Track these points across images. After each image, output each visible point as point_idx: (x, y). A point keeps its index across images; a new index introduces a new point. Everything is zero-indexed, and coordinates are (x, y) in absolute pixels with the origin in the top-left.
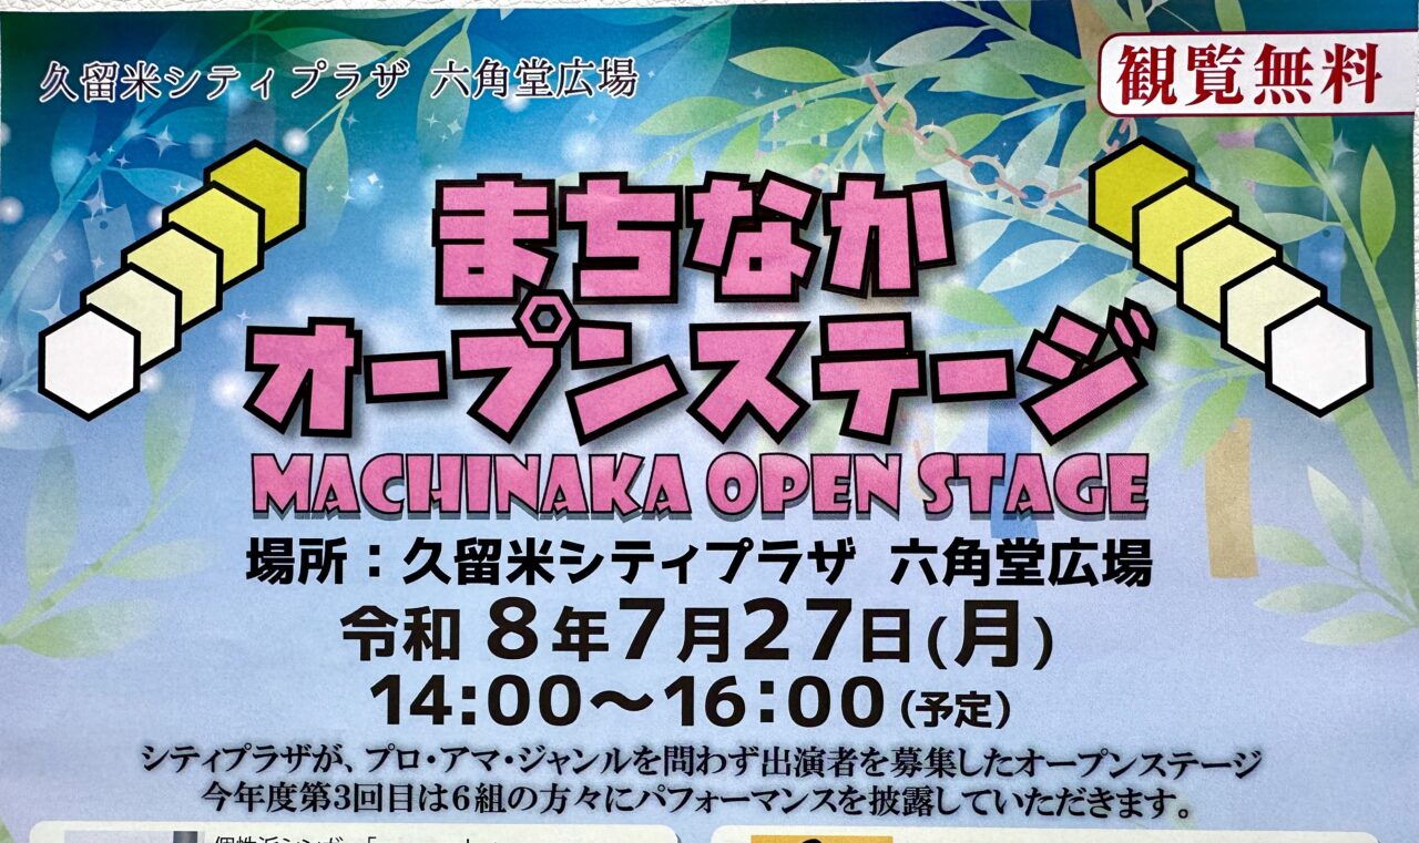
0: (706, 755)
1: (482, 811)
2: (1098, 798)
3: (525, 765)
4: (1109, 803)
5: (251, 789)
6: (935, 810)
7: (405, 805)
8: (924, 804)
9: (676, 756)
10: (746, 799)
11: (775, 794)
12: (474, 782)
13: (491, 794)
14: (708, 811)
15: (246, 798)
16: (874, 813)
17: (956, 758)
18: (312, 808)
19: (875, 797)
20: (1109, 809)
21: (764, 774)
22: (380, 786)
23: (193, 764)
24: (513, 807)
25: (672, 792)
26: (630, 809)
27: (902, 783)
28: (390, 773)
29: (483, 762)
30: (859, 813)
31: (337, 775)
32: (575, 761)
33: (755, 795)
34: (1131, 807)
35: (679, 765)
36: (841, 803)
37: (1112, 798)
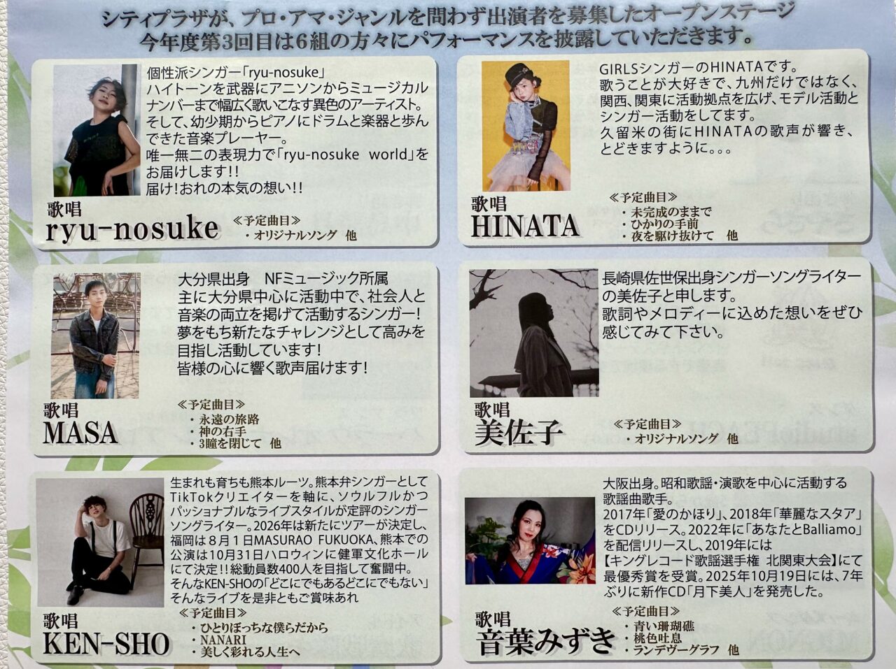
0: (454, 13)
1: (315, 49)
2: (695, 33)
3: (341, 20)
4: (701, 36)
5: (170, 38)
6: (595, 44)
7: (267, 46)
8: (589, 40)
9: (435, 14)
10: (479, 39)
11: (496, 36)
12: (310, 31)
13: (320, 39)
14: (455, 47)
15: (167, 43)
16: (557, 46)
17: (608, 12)
18: (208, 49)
19: (558, 37)
20: (702, 39)
21: (490, 24)
22: (251, 35)
23: (135, 22)
24: (334, 46)
25: (432, 35)
26: (407, 46)
27: (574, 28)
28: (257, 26)
29: (315, 19)
30: (549, 46)
31: (224, 29)
32: (373, 18)
33: (484, 36)
34: (715, 38)
35: (437, 19)
36: (537, 41)
37: (704, 33)
